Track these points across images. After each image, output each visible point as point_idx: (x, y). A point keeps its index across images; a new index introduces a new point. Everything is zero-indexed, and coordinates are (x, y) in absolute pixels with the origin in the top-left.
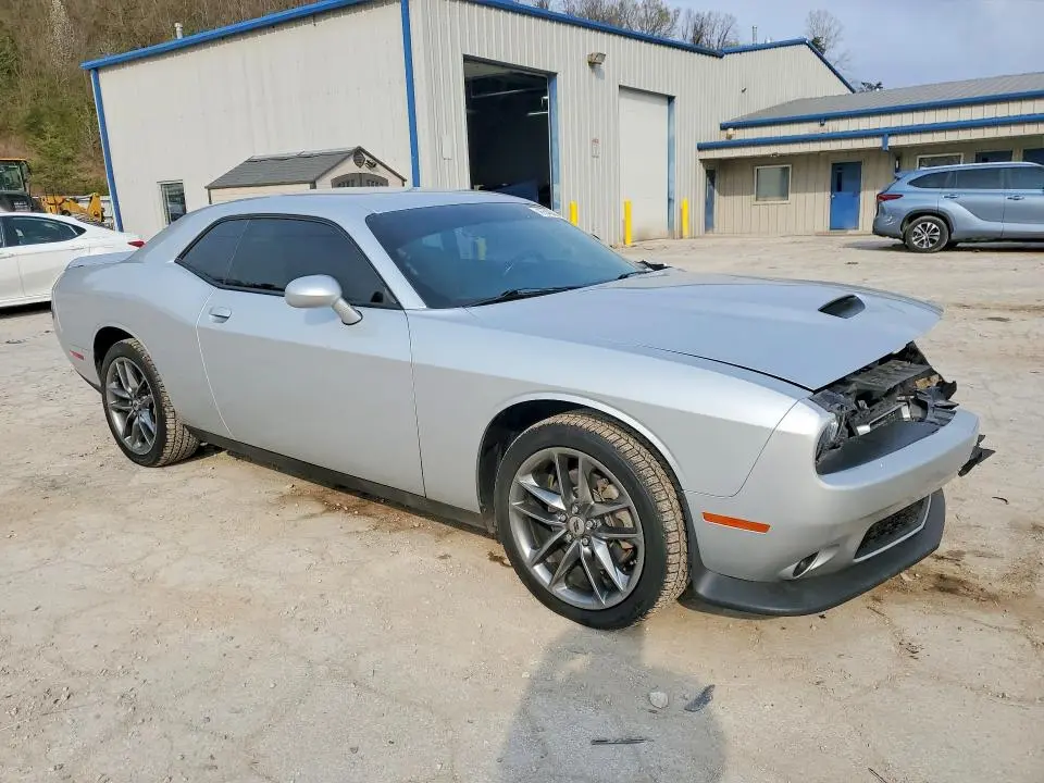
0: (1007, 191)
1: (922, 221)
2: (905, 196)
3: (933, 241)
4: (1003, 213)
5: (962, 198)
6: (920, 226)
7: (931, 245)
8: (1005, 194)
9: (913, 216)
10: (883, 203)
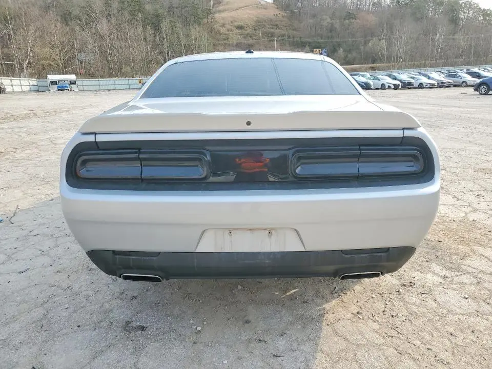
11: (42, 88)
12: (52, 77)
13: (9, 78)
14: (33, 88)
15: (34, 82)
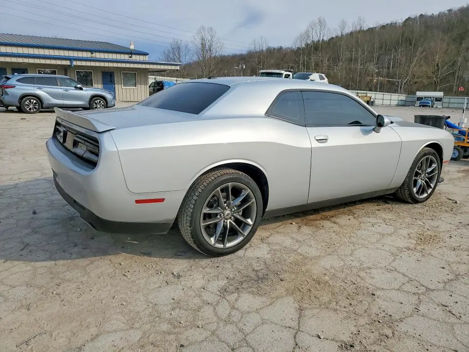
0: (62, 87)
1: (29, 99)
2: (17, 87)
3: (36, 108)
4: (63, 97)
5: (45, 89)
6: (28, 101)
7: (35, 110)
8: (61, 88)
9: (23, 97)
10: (6, 89)
11: (409, 103)
12: (419, 94)
13: (383, 93)
14: (401, 103)
15: (403, 97)
